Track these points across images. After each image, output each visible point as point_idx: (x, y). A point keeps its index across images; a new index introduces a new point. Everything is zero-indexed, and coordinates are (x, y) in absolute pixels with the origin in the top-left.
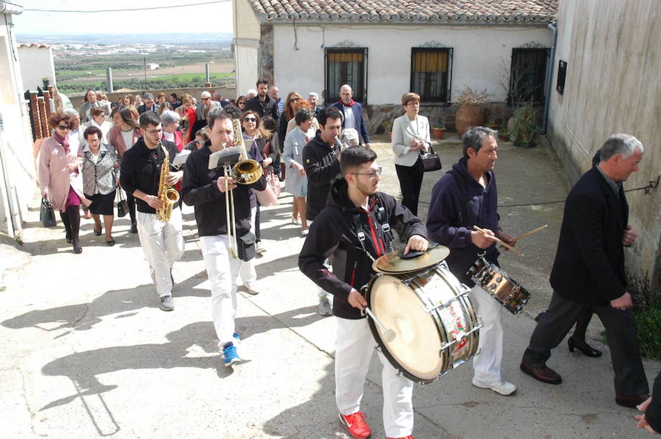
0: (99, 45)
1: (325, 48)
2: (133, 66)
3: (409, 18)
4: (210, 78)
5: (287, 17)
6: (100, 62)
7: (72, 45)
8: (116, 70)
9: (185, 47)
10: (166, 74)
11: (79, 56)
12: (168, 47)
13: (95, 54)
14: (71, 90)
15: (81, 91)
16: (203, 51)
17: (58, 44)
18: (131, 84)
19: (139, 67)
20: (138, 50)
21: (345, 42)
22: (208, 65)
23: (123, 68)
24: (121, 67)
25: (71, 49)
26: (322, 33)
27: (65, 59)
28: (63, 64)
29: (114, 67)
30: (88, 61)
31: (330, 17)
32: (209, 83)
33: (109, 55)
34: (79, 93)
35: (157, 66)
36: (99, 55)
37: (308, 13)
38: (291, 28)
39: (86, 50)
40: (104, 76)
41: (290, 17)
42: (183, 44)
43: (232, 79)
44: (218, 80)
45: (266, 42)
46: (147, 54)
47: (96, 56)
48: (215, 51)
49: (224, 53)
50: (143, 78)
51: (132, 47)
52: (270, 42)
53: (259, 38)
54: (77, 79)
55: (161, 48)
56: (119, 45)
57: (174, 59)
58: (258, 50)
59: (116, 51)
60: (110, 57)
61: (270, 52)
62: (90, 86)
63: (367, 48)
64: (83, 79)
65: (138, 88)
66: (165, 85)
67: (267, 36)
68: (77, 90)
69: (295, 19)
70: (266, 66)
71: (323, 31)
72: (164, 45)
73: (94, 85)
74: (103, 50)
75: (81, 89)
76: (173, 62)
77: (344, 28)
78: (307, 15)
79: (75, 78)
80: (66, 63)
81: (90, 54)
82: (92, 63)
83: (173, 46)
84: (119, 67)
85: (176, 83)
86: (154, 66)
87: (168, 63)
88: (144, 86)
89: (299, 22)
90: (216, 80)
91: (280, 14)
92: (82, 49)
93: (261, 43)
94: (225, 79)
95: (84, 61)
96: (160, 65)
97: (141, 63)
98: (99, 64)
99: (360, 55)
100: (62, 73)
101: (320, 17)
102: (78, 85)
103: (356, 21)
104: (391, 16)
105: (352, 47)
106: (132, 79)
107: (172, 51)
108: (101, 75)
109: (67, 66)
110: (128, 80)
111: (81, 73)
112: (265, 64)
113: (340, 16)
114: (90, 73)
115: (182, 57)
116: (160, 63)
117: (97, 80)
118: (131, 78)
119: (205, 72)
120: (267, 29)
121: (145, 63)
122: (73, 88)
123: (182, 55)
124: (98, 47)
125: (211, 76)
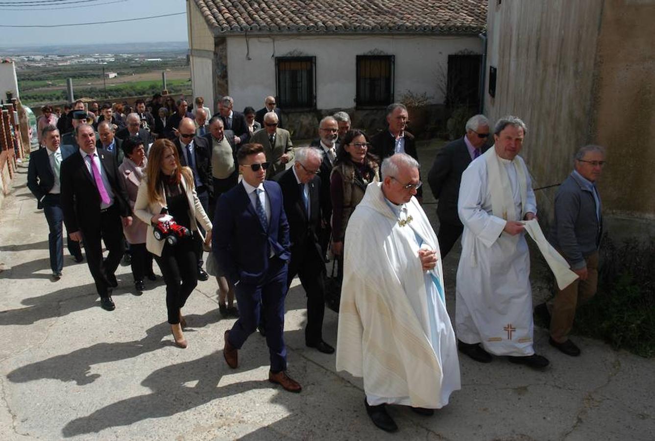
0: (59, 56)
1: (276, 58)
2: (93, 75)
3: (353, 28)
4: (167, 85)
5: (239, 30)
6: (59, 73)
7: (33, 57)
8: (75, 79)
9: (142, 56)
10: (125, 82)
11: (39, 67)
12: (125, 56)
13: (55, 64)
14: (33, 100)
15: (41, 101)
16: (158, 60)
17: (18, 56)
18: (90, 93)
19: (98, 76)
20: (97, 60)
21: (294, 51)
22: (165, 74)
23: (82, 77)
24: (81, 76)
25: (32, 61)
26: (272, 43)
27: (26, 70)
28: (24, 75)
29: (74, 77)
30: (48, 71)
31: (279, 29)
32: (166, 90)
33: (69, 65)
34: (40, 103)
35: (116, 74)
36: (59, 66)
37: (259, 25)
38: (244, 40)
39: (46, 61)
40: (64, 86)
41: (242, 29)
42: (139, 53)
43: (188, 86)
44: (175, 86)
45: (219, 53)
46: (105, 63)
47: (56, 66)
48: (170, 59)
49: (180, 61)
50: (102, 87)
51: (91, 57)
52: (224, 53)
53: (214, 50)
54: (38, 89)
55: (119, 58)
56: (78, 56)
57: (131, 67)
58: (213, 60)
59: (76, 61)
60: (70, 67)
61: (224, 62)
62: (51, 96)
63: (315, 57)
64: (44, 89)
65: (98, 96)
66: (124, 92)
67: (221, 47)
68: (38, 99)
69: (247, 31)
70: (220, 76)
71: (274, 41)
72: (121, 55)
73: (55, 95)
74: (63, 60)
75: (42, 99)
76: (131, 71)
77: (292, 38)
78: (258, 27)
79: (36, 88)
80: (27, 74)
81: (49, 65)
82: (52, 73)
83: (129, 55)
84: (79, 76)
85: (134, 90)
86: (112, 75)
87: (126, 71)
88: (104, 94)
89: (251, 33)
90: (173, 86)
91: (232, 27)
92: (41, 60)
93: (215, 53)
94: (181, 86)
95: (44, 72)
96: (118, 74)
97: (101, 72)
98: (58, 74)
99: (309, 63)
100: (23, 83)
101: (270, 29)
102: (38, 94)
103: (304, 32)
104: (337, 27)
105: (301, 56)
106: (91, 89)
107: (129, 60)
108: (62, 85)
109: (27, 77)
110: (87, 89)
111: (42, 83)
112: (219, 74)
113: (289, 28)
114: (50, 83)
115: (139, 65)
116: (118, 72)
117: (57, 90)
118: (90, 87)
119: (162, 78)
120: (220, 41)
121: (104, 72)
122: (34, 98)
123: (140, 63)
124: (58, 58)
125: (168, 83)
